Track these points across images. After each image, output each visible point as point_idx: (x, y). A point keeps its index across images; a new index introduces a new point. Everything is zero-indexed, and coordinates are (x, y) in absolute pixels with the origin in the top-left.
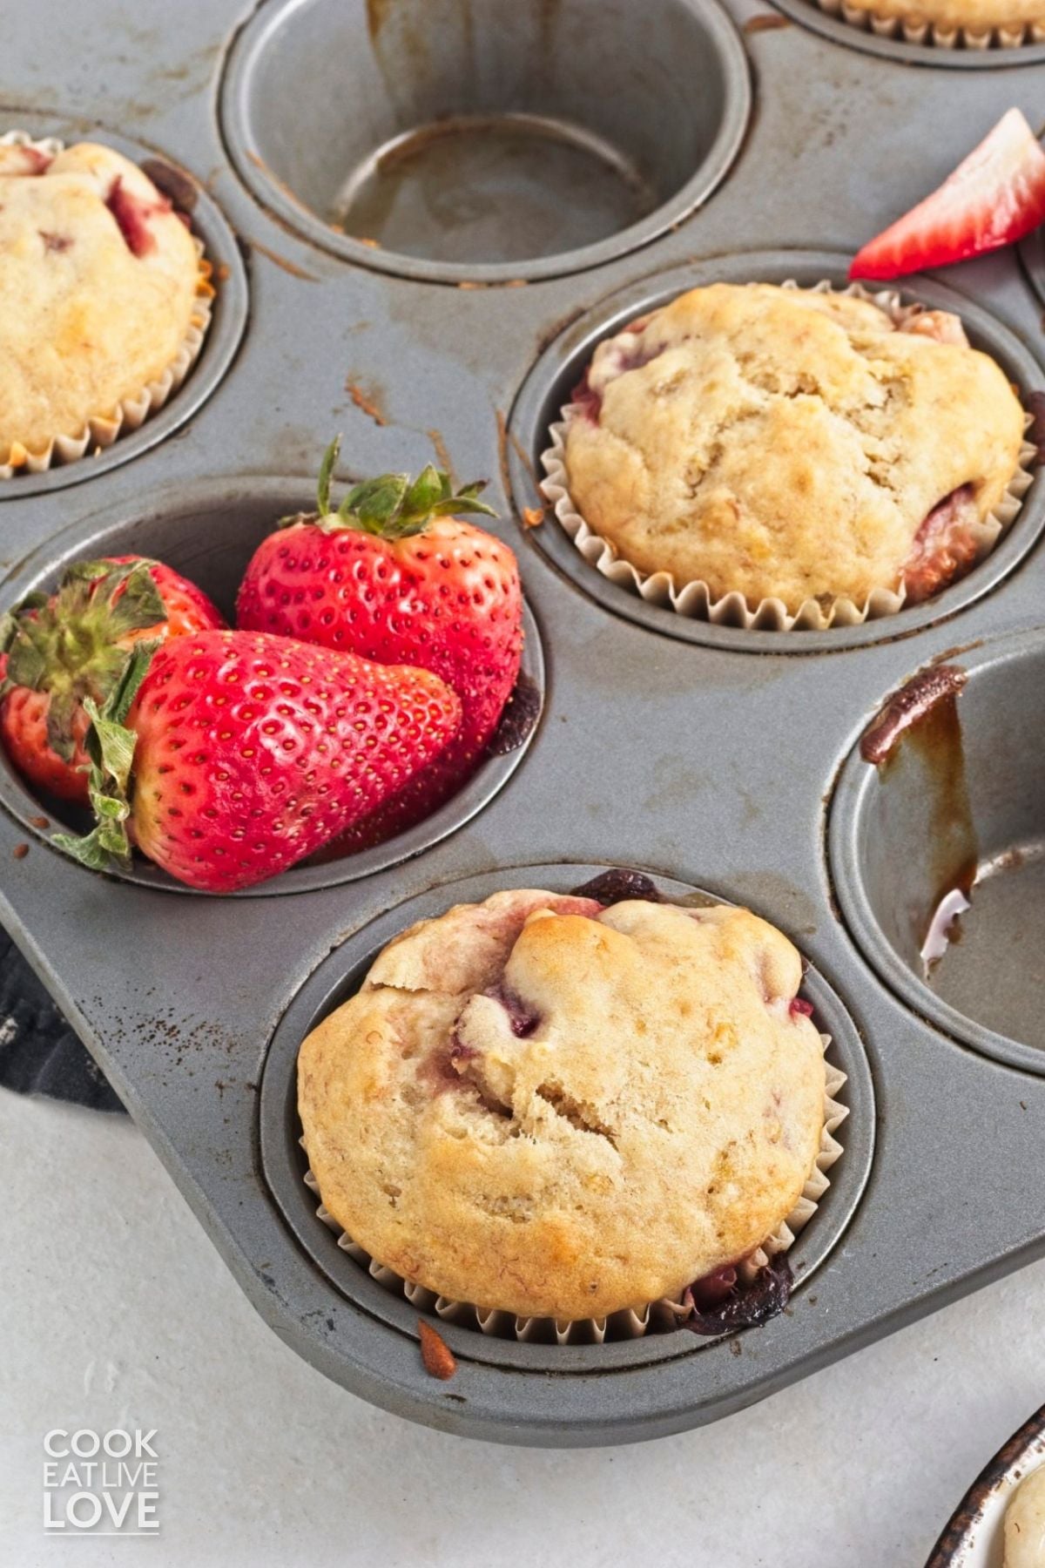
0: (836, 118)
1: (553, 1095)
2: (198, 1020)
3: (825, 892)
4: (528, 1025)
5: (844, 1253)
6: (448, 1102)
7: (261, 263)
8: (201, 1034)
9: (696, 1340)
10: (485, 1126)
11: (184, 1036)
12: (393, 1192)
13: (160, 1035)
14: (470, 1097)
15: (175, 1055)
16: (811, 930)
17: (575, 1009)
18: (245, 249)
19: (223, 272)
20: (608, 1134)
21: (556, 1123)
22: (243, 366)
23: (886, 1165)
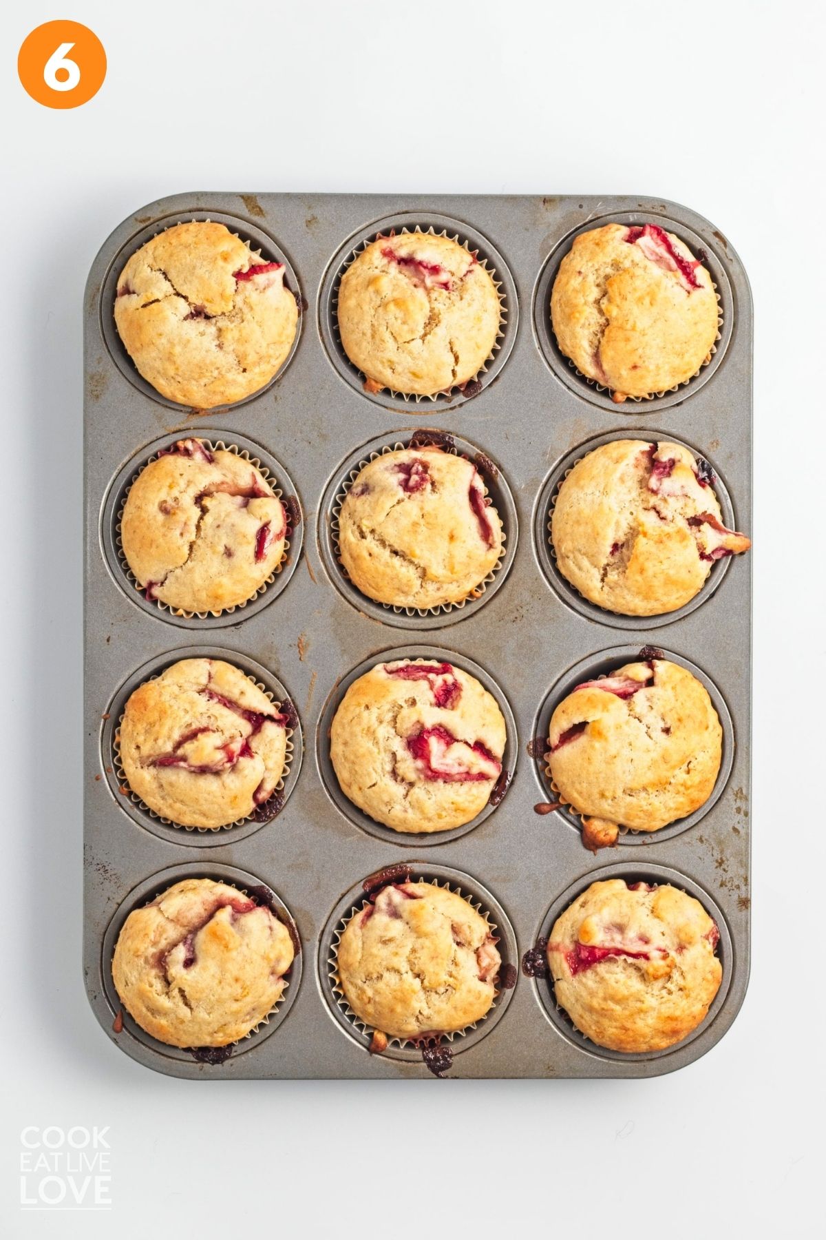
0: (523, 611)
1: (181, 991)
2: (116, 872)
3: (321, 928)
4: (189, 963)
5: (250, 1054)
6: (154, 972)
7: (304, 564)
8: (114, 877)
9: (193, 1059)
10: (158, 985)
11: (108, 875)
12: (127, 984)
13: (101, 871)
14: (161, 974)
15: (102, 880)
16: (308, 940)
17: (204, 969)
18: (302, 555)
19: (289, 562)
20: (191, 1009)
21: (179, 1000)
22: (272, 608)
23: (279, 1032)
